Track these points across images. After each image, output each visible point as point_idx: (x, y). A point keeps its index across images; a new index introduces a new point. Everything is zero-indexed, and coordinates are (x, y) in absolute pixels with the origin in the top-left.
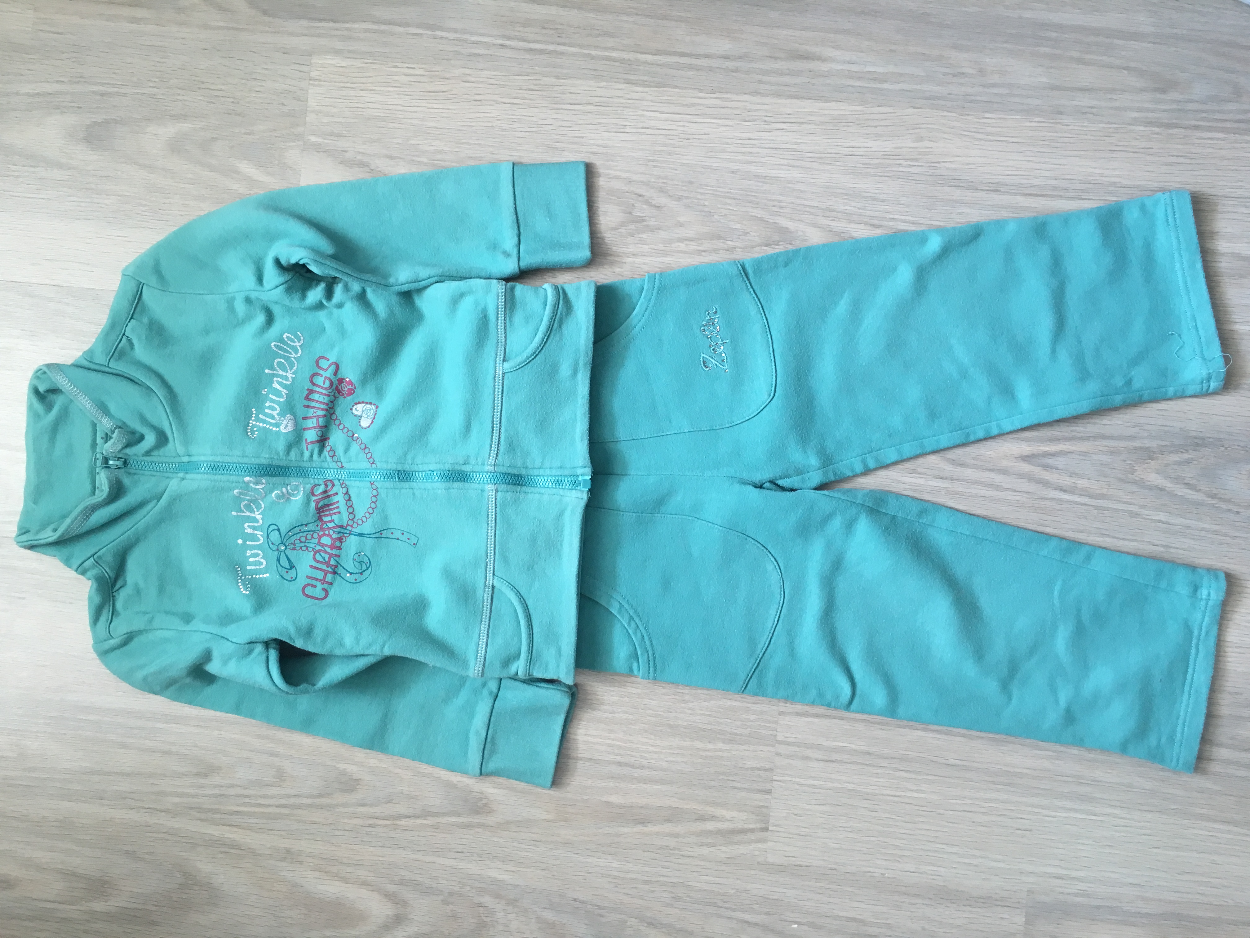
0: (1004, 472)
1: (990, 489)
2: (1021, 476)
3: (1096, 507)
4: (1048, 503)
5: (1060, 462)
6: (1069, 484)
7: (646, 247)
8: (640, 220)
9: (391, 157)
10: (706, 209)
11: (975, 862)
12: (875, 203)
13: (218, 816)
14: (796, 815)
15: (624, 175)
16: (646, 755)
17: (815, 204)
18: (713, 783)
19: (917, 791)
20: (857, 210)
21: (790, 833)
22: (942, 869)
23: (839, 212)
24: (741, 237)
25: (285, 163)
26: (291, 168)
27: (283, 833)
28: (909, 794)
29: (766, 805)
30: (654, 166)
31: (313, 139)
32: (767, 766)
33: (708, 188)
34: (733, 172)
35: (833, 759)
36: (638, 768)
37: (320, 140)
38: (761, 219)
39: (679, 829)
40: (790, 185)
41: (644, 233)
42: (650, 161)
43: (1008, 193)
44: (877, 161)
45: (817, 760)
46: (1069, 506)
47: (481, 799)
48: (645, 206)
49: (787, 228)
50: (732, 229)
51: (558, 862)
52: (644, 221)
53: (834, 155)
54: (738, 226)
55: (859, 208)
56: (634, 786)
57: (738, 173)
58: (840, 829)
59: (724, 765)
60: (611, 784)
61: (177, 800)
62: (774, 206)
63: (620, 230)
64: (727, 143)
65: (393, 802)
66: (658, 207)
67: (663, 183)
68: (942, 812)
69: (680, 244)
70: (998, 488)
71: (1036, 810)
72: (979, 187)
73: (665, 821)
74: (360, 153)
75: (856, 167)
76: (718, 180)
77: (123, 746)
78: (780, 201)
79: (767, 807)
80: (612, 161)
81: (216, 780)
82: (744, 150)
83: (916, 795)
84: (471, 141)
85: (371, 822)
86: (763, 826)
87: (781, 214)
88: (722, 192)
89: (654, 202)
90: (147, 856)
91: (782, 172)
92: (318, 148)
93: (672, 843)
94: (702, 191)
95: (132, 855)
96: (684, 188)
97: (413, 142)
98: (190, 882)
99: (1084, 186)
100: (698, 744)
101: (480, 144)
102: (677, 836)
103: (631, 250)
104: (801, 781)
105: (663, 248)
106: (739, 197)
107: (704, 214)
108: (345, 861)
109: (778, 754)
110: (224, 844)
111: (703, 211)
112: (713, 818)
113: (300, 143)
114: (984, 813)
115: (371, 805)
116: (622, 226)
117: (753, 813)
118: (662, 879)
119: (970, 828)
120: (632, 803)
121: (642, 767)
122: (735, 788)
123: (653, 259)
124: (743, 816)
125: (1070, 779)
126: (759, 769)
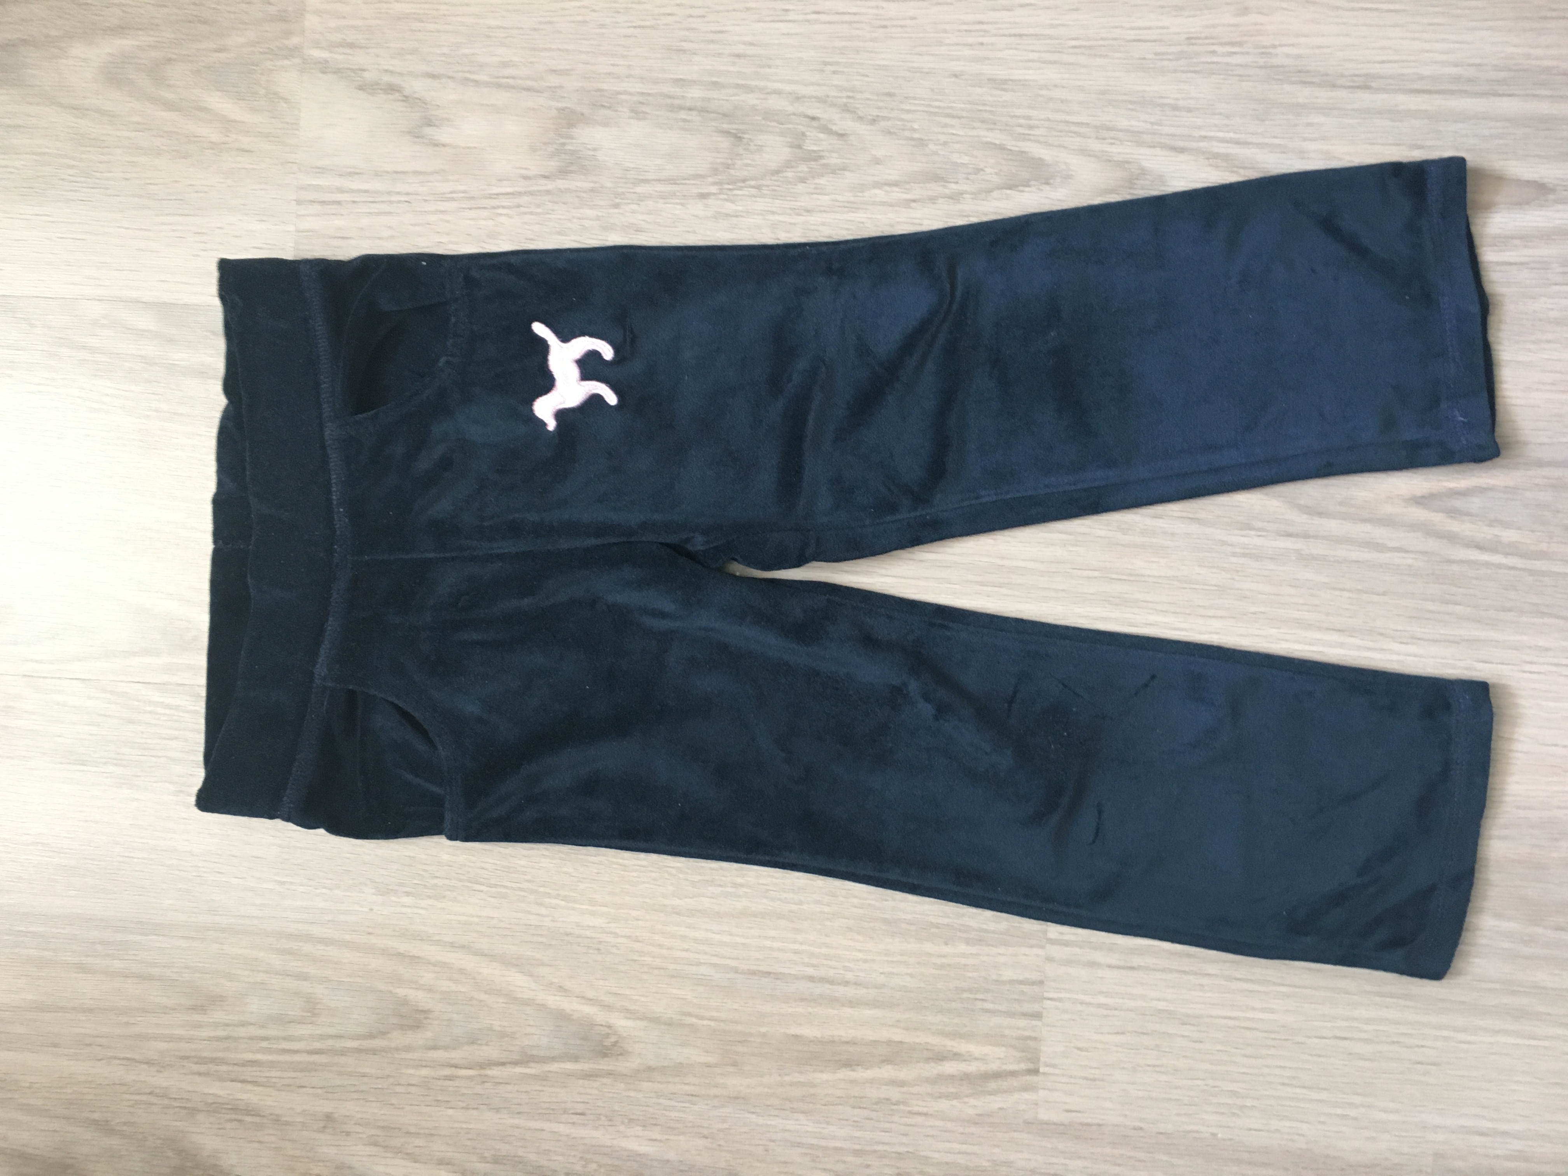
0: (1387, 522)
1: (1366, 550)
2: (1413, 527)
3: (1532, 572)
4: (1455, 568)
5: (1475, 504)
6: (1489, 537)
7: (826, 197)
8: (815, 157)
9: (433, 76)
10: (916, 135)
11: (1353, 1113)
12: (1177, 113)
13: (224, 1068)
14: (1080, 1049)
15: (788, 88)
16: (851, 965)
17: (1084, 119)
18: (954, 1005)
19: (1263, 1010)
20: (1149, 126)
21: (1071, 1077)
22: (1304, 1126)
23: (1121, 130)
24: (972, 177)
25: (275, 94)
26: (286, 100)
27: (319, 1091)
28: (1250, 1014)
29: (1034, 1034)
30: (834, 72)
31: (317, 54)
32: (1034, 976)
33: (917, 102)
34: (956, 76)
35: (1135, 964)
36: (839, 984)
37: (325, 55)
38: (1002, 148)
39: (904, 1074)
40: (1044, 92)
41: (823, 176)
42: (826, 63)
43: (1384, 90)
44: (1179, 48)
45: (1110, 966)
46: (1489, 571)
47: (607, 1036)
48: (821, 136)
49: (1041, 159)
50: (956, 164)
51: (725, 1126)
52: (821, 157)
53: (1111, 42)
54: (965, 160)
55: (1152, 123)
56: (835, 1012)
57: (963, 77)
58: (1148, 1068)
59: (970, 978)
60: (800, 1010)
61: (163, 1046)
62: (1020, 126)
63: (785, 174)
64: (945, 31)
65: (479, 1042)
66: (841, 136)
67: (849, 97)
68: (1300, 1039)
69: (877, 191)
70: (1380, 547)
71: (1445, 1033)
72: (1340, 82)
73: (883, 1061)
74: (386, 71)
75: (1144, 59)
76: (932, 90)
77: (82, 968)
78: (1028, 118)
79: (1035, 1039)
80: (769, 67)
81: (218, 1015)
82: (970, 40)
83: (1260, 1015)
84: (553, 46)
85: (447, 1072)
86: (1031, 1066)
87: (1032, 138)
88: (939, 107)
89: (834, 128)
90: (125, 1128)
91: (1031, 72)
92: (324, 67)
93: (894, 1093)
94: (908, 107)
95: (104, 1127)
96: (881, 104)
97: (467, 51)
98: (189, 1164)
99: (1502, 75)
100: (928, 947)
101: (567, 50)
102: (902, 1084)
103: (802, 204)
104: (1087, 999)
105: (852, 199)
106: (964, 114)
107: (913, 143)
108: (412, 1129)
109: (1050, 959)
110: (235, 1109)
111: (912, 139)
112: (956, 1056)
113: (297, 61)
114: (1367, 1041)
115: (446, 1048)
116: (788, 167)
117: (1015, 1047)
118: (880, 1148)
119: (1346, 1063)
120: (833, 1036)
121: (847, 983)
122: (986, 1011)
123: (838, 216)
124: (1000, 1052)
125: (1497, 986)
126: (1021, 982)
